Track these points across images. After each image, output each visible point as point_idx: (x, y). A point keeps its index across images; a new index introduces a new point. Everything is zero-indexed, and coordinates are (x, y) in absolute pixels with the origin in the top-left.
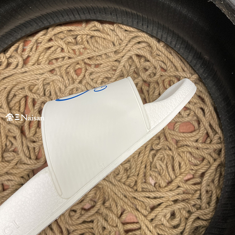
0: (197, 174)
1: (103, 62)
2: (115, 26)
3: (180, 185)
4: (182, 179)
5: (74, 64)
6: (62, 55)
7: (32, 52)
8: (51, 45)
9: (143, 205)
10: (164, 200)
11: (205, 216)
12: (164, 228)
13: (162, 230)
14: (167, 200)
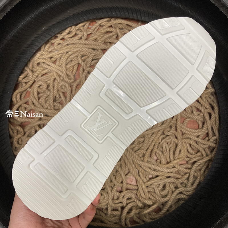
0: (190, 161)
3: (176, 166)
4: (178, 162)
7: (94, 31)
8: (111, 30)
9: (145, 173)
10: (161, 174)
11: (187, 192)
12: (154, 195)
13: (153, 196)
14: (163, 174)
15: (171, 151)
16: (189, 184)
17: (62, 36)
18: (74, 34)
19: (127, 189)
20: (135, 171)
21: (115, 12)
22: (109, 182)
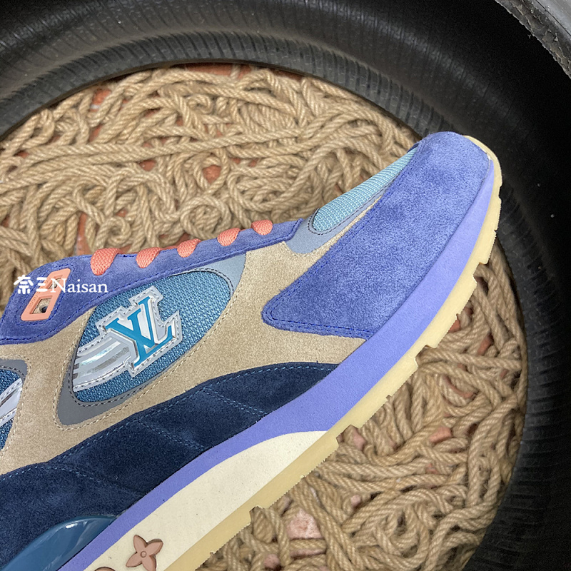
0: (460, 428)
1: (271, 153)
2: (304, 84)
3: (421, 450)
4: (425, 440)
5: (202, 154)
6: (177, 131)
7: (109, 115)
8: (157, 104)
9: (336, 494)
10: (385, 487)
11: (472, 522)
12: (380, 556)
13: (375, 559)
14: (391, 486)
15: (399, 408)
16: (474, 497)
17: (16, 145)
18: (50, 131)
19: (296, 558)
20: (306, 497)
21: (158, 49)
22: (236, 547)
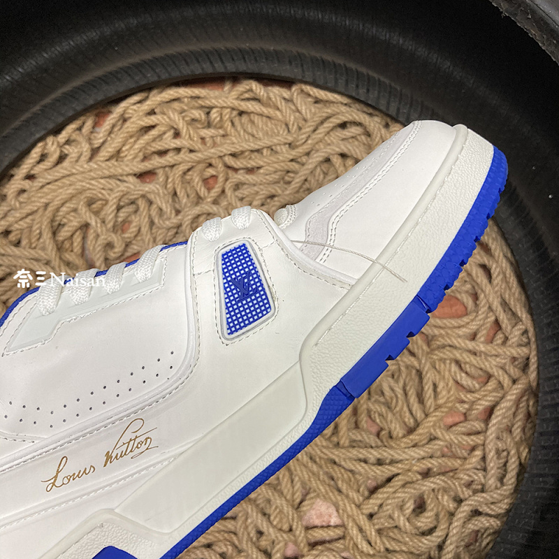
0: (473, 412)
1: (265, 162)
2: (294, 91)
3: (437, 433)
4: (439, 421)
5: (201, 164)
6: (174, 143)
7: (112, 136)
8: (153, 122)
9: (353, 479)
10: (402, 469)
11: (493, 506)
12: (399, 536)
14: (407, 467)
15: (410, 393)
16: (492, 482)
17: (25, 171)
18: (56, 156)
19: (313, 545)
21: (153, 69)
22: (255, 538)
